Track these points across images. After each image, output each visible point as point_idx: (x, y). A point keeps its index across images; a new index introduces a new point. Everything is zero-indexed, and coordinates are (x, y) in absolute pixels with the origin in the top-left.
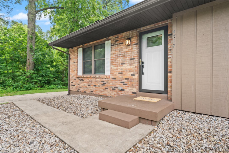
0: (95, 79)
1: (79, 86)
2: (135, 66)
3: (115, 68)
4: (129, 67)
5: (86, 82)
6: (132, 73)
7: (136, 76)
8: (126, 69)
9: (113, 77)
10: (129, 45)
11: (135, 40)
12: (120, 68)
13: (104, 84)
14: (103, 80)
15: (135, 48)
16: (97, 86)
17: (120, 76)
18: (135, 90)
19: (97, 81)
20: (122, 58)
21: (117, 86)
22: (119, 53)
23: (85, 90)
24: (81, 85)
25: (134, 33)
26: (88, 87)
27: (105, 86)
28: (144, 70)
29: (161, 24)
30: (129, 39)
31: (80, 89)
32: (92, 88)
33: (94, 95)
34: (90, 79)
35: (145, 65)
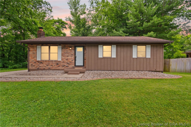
0: (51, 62)
1: (39, 66)
2: (73, 57)
3: (64, 58)
4: (71, 58)
5: (44, 64)
6: (72, 60)
7: (74, 61)
8: (69, 58)
9: (63, 61)
10: (71, 50)
11: (73, 48)
12: (66, 58)
13: (58, 64)
14: (57, 63)
15: (73, 51)
16: (53, 65)
17: (67, 61)
18: (73, 66)
19: (53, 63)
20: (67, 54)
21: (65, 65)
22: (66, 52)
23: (44, 68)
24: (40, 65)
25: (73, 46)
26: (46, 66)
27: (59, 65)
28: (76, 59)
29: (82, 45)
30: (71, 47)
31: (40, 67)
32: (49, 67)
33: (51, 70)
34: (48, 62)
35: (77, 57)
